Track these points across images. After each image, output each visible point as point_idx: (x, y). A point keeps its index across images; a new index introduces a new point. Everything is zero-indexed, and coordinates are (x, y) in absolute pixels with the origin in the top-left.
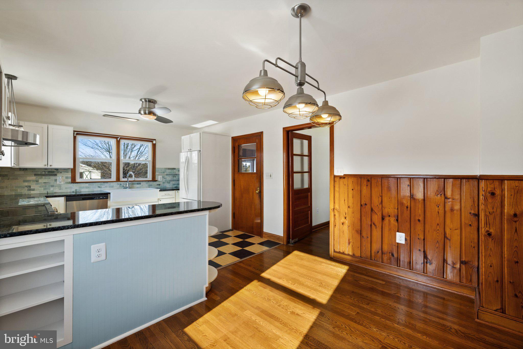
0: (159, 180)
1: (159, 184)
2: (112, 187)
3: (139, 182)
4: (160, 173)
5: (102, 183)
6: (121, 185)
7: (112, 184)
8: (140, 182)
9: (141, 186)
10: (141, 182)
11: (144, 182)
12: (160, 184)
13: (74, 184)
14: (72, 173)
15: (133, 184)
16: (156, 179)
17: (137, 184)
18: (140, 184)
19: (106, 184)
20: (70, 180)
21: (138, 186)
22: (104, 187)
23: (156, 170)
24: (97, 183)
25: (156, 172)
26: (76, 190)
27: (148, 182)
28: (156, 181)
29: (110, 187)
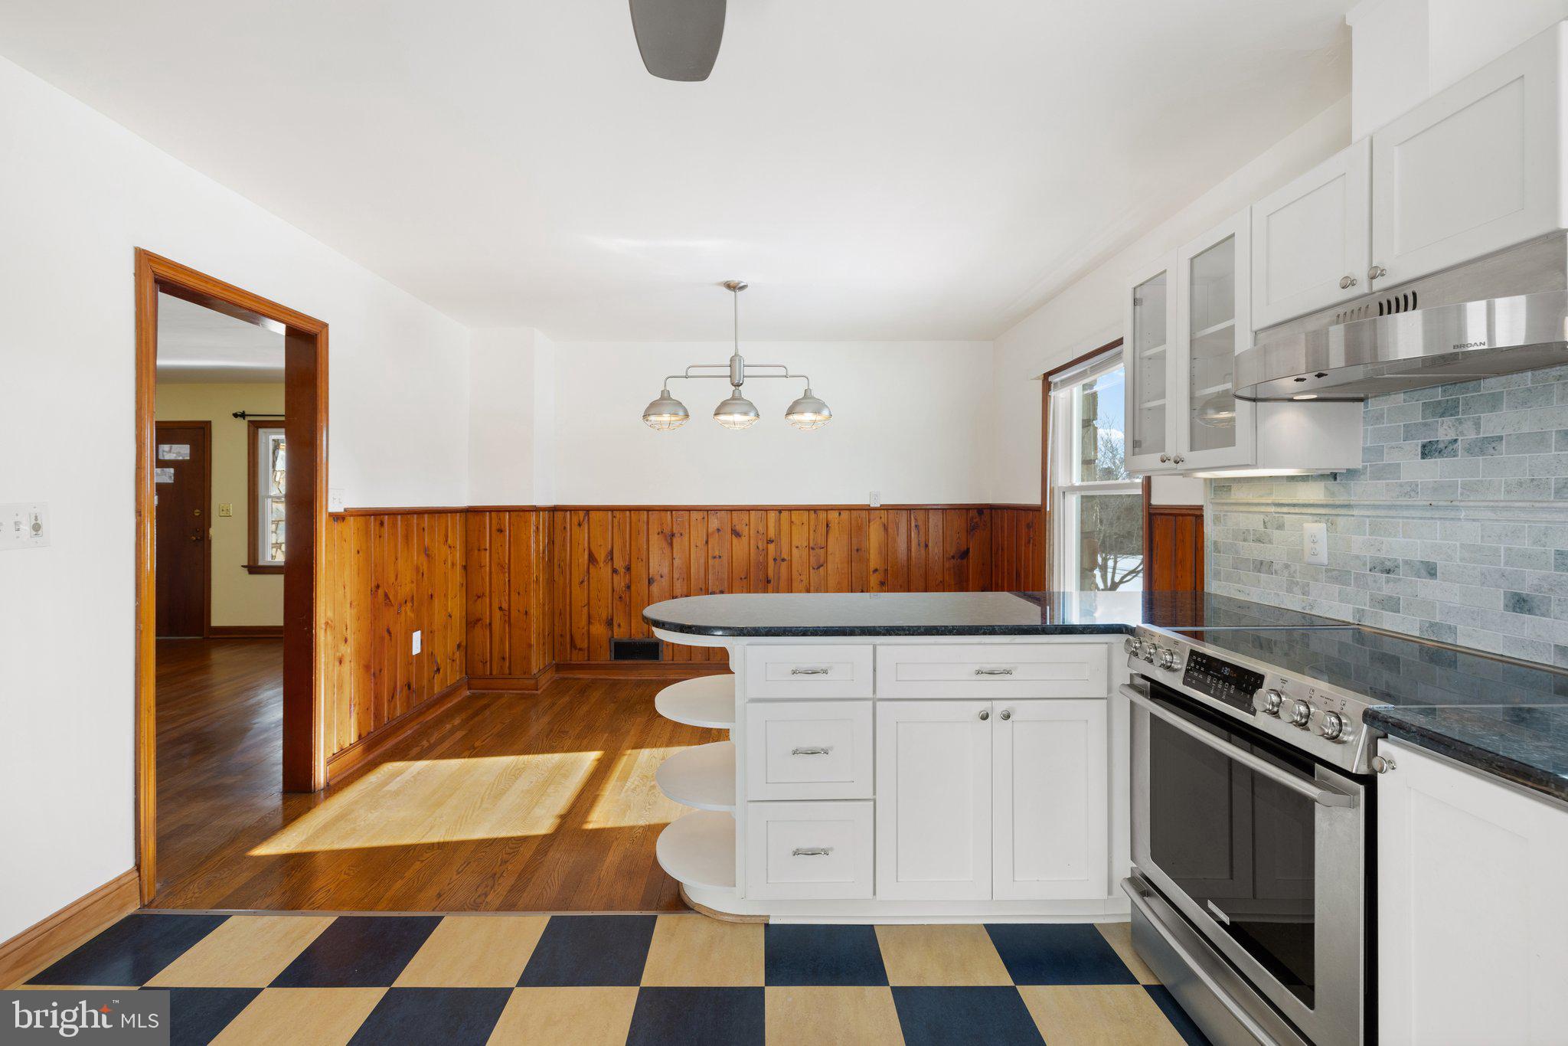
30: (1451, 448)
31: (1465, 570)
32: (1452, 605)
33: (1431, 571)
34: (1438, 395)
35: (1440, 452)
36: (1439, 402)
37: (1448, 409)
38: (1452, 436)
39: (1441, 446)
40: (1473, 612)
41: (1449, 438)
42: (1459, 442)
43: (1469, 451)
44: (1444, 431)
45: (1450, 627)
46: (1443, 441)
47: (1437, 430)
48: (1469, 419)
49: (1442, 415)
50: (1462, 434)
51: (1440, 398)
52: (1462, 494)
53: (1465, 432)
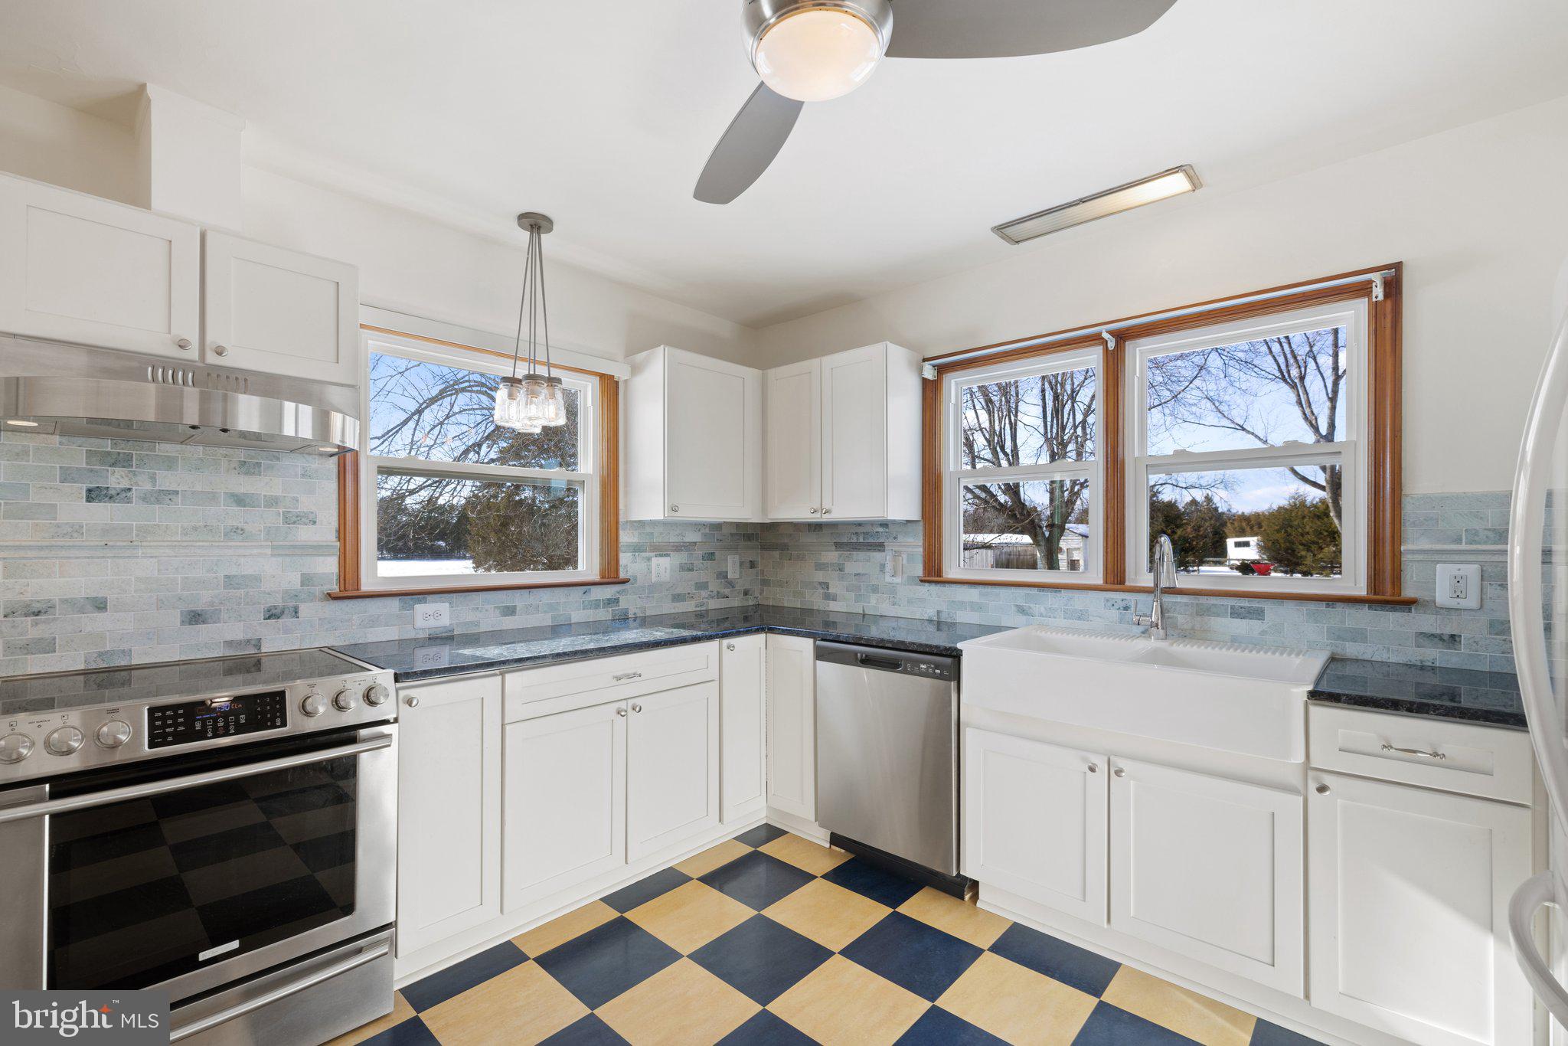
0: (1443, 595)
1: (1448, 630)
2: (1082, 616)
3: (1245, 603)
4: (1458, 541)
5: (1034, 591)
6: (1126, 608)
7: (1080, 600)
8: (1255, 604)
9: (1264, 633)
10: (1268, 606)
11: (1290, 605)
12: (1453, 638)
13: (933, 588)
14: (924, 540)
15: (1202, 612)
16: (1408, 592)
17: (1235, 613)
18: (1259, 614)
19: (1049, 597)
20: (919, 571)
21: (1240, 626)
22: (1042, 609)
23: (1409, 509)
24: (1013, 590)
25: (1409, 531)
26: (938, 612)
27: (1322, 606)
28: (1409, 604)
29: (1069, 614)
30: (124, 495)
31: (141, 599)
32: (125, 632)
33: (100, 605)
34: (107, 445)
35: (110, 498)
36: (109, 453)
37: (122, 461)
38: (125, 484)
39: (113, 492)
40: (148, 634)
41: (122, 486)
42: (134, 491)
43: (145, 499)
44: (116, 479)
45: (123, 651)
46: (115, 489)
47: (107, 477)
48: (144, 473)
49: (113, 465)
50: (137, 484)
51: (109, 449)
52: (137, 535)
53: (140, 483)
